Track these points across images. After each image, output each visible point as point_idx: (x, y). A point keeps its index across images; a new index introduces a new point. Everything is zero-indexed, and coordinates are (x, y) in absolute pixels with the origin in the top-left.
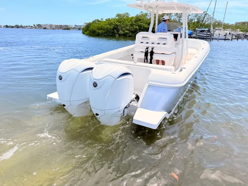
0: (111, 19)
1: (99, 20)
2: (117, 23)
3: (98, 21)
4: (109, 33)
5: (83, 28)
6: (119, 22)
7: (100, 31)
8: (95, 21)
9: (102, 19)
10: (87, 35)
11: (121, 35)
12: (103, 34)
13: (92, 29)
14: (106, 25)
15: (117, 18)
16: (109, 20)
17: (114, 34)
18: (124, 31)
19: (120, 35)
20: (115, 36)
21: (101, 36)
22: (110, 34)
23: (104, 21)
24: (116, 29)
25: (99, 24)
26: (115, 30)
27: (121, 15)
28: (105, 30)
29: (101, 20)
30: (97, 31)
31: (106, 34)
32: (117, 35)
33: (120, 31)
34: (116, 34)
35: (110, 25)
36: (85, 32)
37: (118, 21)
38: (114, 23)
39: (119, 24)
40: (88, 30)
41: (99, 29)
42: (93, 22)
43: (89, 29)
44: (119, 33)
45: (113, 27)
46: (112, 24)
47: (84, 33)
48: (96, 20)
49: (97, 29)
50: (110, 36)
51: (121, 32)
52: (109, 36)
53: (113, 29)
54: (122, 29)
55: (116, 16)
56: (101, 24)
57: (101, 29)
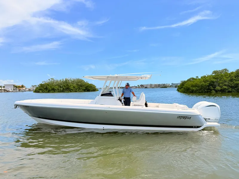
0: (207, 76)
1: (193, 78)
2: (213, 80)
3: (193, 79)
4: (204, 90)
5: (178, 86)
6: (216, 79)
7: (194, 88)
8: (190, 79)
9: (198, 77)
10: (181, 92)
11: (219, 91)
12: (197, 91)
13: (186, 87)
14: (201, 82)
15: (214, 75)
16: (205, 77)
17: (209, 90)
18: (221, 87)
19: (216, 91)
20: (211, 92)
21: (195, 92)
22: (206, 90)
23: (199, 79)
24: (212, 85)
25: (193, 82)
26: (211, 87)
27: (218, 71)
28: (199, 87)
29: (196, 78)
30: (191, 88)
31: (201, 91)
32: (214, 91)
33: (217, 87)
34: (211, 90)
35: (205, 82)
36: (179, 90)
37: (214, 78)
38: (209, 80)
39: (215, 80)
40: (182, 87)
41: (193, 86)
42: (188, 80)
43: (183, 87)
44: (216, 89)
45: (209, 84)
46: (207, 81)
47: (178, 91)
49: (191, 87)
50: (205, 92)
51: (218, 88)
53: (208, 86)
54: (218, 85)
55: (213, 73)
56: (196, 82)
57: (195, 86)
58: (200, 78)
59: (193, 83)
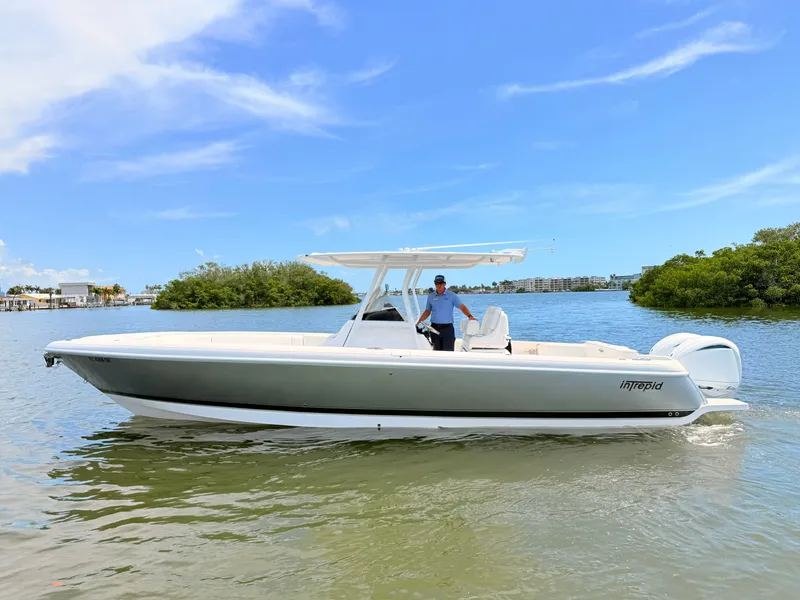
0: (734, 249)
1: (687, 257)
2: (756, 262)
3: (685, 259)
4: (726, 298)
5: (634, 286)
6: (766, 258)
7: (689, 292)
8: (673, 260)
9: (701, 253)
10: (643, 305)
11: (777, 300)
12: (701, 301)
13: (660, 288)
14: (713, 270)
15: (758, 244)
16: (726, 252)
17: (744, 299)
18: (788, 288)
19: (769, 301)
21: (694, 306)
22: (730, 299)
23: (707, 259)
24: (753, 280)
25: (687, 270)
26: (751, 286)
27: (773, 232)
28: (708, 287)
29: (694, 256)
30: (679, 292)
31: (713, 301)
32: (760, 301)
33: (771, 288)
34: (751, 298)
35: (728, 271)
36: (637, 298)
37: (760, 256)
38: (743, 263)
39: (764, 263)
40: (648, 289)
41: (684, 284)
42: (668, 265)
43: (652, 286)
44: (767, 292)
45: (742, 276)
46: (737, 267)
47: (635, 301)
48: (679, 257)
49: (680, 286)
50: (729, 305)
51: (775, 290)
52: (726, 306)
53: (741, 284)
54: (777, 281)
55: (757, 240)
56: (695, 269)
57: (694, 284)
58: (709, 255)
59: (684, 273)
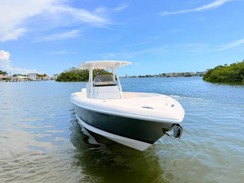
0: (237, 63)
1: (222, 66)
3: (221, 66)
5: (204, 75)
7: (222, 77)
8: (217, 67)
9: (226, 65)
10: (207, 81)
12: (226, 80)
13: (213, 76)
14: (230, 70)
16: (234, 65)
17: (240, 79)
20: (242, 81)
21: (223, 81)
22: (235, 79)
23: (228, 67)
24: (243, 73)
25: (222, 70)
26: (242, 75)
28: (228, 76)
29: (224, 66)
30: (219, 77)
31: (230, 80)
34: (242, 79)
35: (235, 70)
36: (205, 79)
38: (240, 68)
40: (208, 76)
41: (221, 75)
42: (215, 68)
43: (210, 75)
45: (239, 72)
46: (238, 69)
47: (204, 80)
48: (219, 66)
49: (219, 75)
50: (235, 81)
52: (234, 82)
53: (238, 74)
56: (225, 70)
57: (224, 75)
58: (229, 65)
59: (221, 71)
